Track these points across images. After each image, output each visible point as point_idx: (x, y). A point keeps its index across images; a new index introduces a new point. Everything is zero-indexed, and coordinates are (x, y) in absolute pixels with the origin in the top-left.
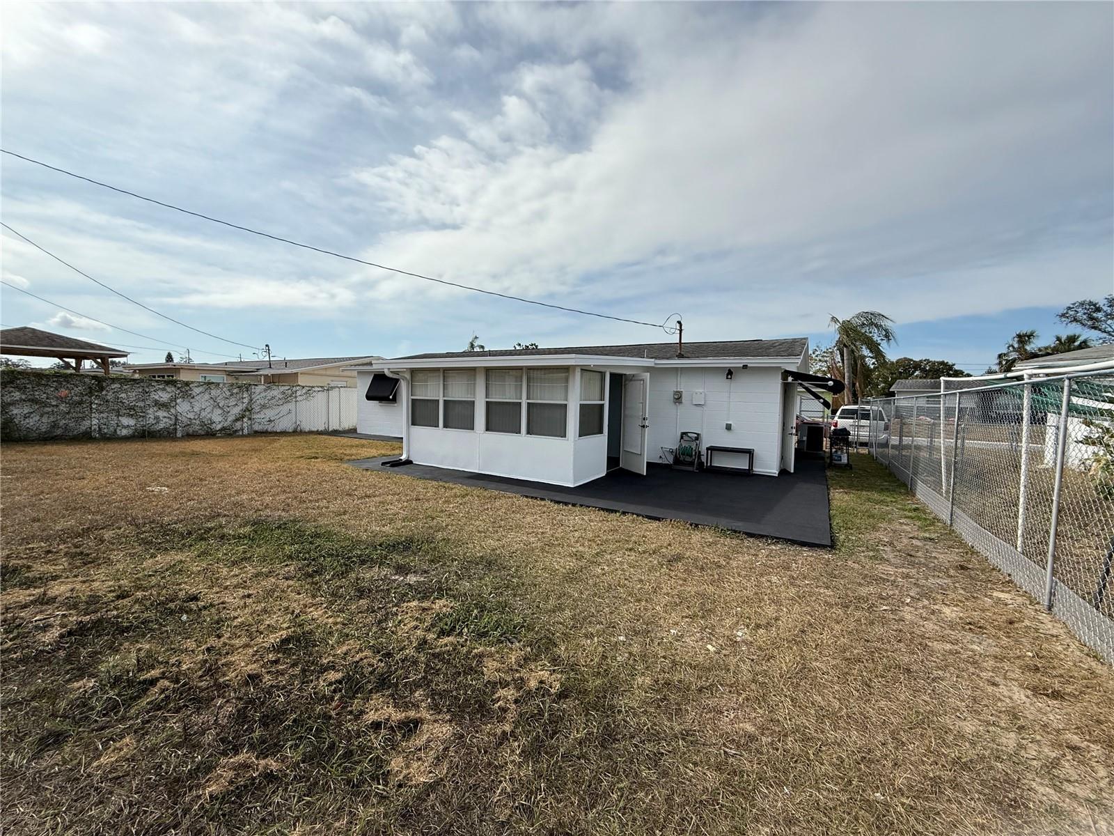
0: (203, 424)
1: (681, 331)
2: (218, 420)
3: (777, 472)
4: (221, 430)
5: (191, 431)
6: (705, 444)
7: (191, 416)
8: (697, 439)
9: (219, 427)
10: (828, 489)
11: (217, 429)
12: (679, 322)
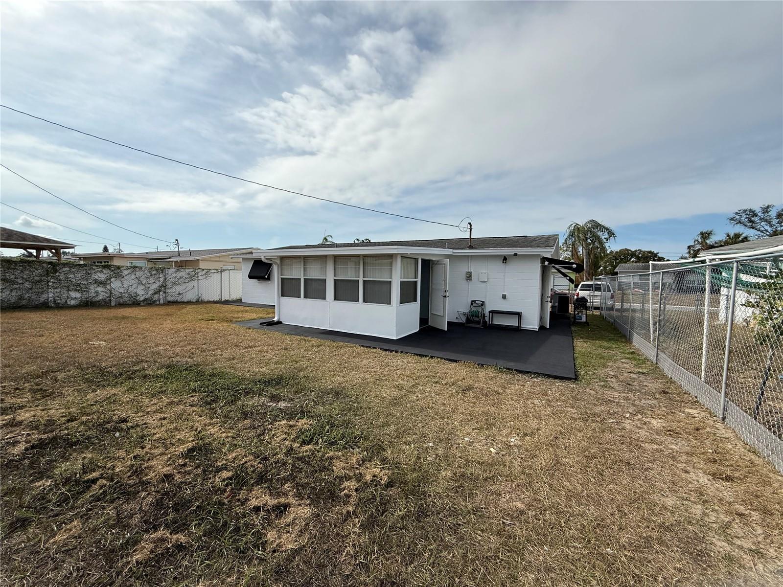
0: (130, 296)
1: (471, 229)
2: (141, 293)
3: (538, 328)
4: (144, 301)
5: (122, 301)
6: (488, 308)
7: (122, 290)
8: (482, 305)
9: (142, 298)
10: (573, 339)
11: (141, 300)
12: (470, 224)
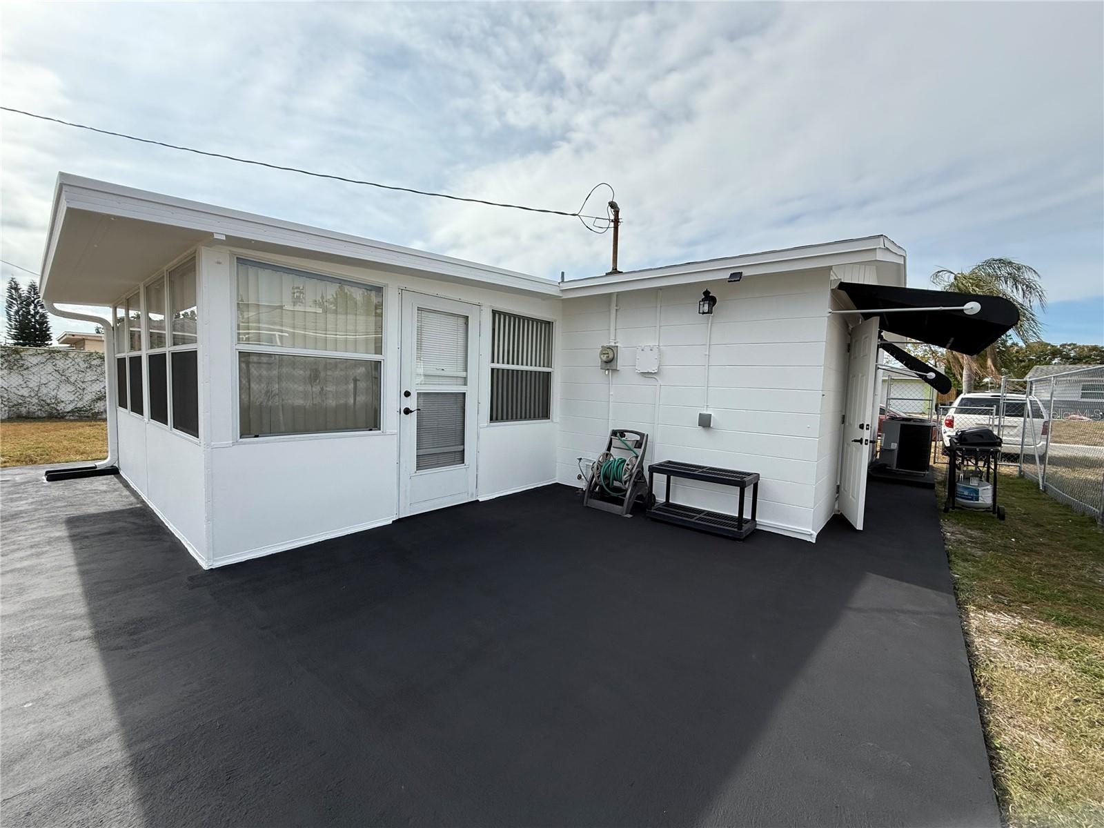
0: (42, 403)
1: (616, 221)
2: (67, 398)
3: (815, 534)
4: (72, 411)
5: (23, 410)
6: (660, 453)
7: (25, 392)
8: (638, 444)
9: (69, 408)
11: (67, 410)
12: (613, 205)
